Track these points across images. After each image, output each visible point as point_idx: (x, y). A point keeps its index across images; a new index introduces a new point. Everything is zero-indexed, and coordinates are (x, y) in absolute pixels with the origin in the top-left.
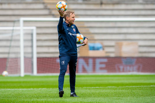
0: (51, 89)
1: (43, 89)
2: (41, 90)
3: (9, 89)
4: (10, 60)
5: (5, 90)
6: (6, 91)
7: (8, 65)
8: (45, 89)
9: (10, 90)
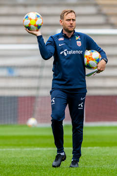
0: (108, 148)
1: (95, 148)
2: (90, 150)
3: (38, 149)
4: (39, 100)
5: (32, 149)
6: (34, 151)
7: (37, 108)
8: (98, 148)
9: (39, 151)
